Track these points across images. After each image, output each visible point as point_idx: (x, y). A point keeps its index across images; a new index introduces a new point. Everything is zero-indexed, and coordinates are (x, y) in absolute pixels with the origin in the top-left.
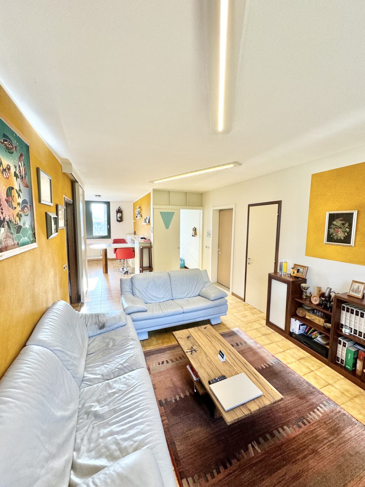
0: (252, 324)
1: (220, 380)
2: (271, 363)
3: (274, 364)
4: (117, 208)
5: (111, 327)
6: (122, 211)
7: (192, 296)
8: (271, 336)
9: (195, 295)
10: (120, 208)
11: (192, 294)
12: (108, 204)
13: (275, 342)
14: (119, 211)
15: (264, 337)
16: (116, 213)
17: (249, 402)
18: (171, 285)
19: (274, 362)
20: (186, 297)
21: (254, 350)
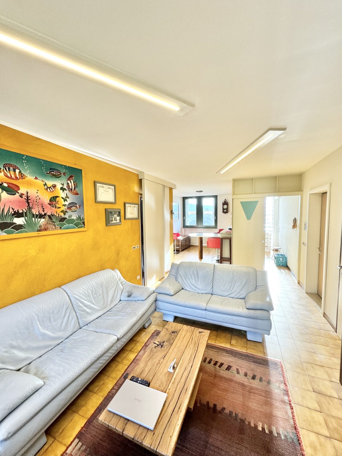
0: (313, 367)
1: (139, 383)
2: (278, 434)
3: (283, 437)
4: (223, 201)
5: (136, 298)
6: (227, 203)
7: (236, 297)
8: (330, 402)
9: (239, 297)
10: (226, 200)
11: (237, 294)
12: (216, 197)
13: (328, 415)
14: (225, 203)
15: (313, 395)
16: (222, 205)
17: (134, 423)
18: (214, 278)
19: (285, 436)
20: (228, 296)
21: (271, 398)
